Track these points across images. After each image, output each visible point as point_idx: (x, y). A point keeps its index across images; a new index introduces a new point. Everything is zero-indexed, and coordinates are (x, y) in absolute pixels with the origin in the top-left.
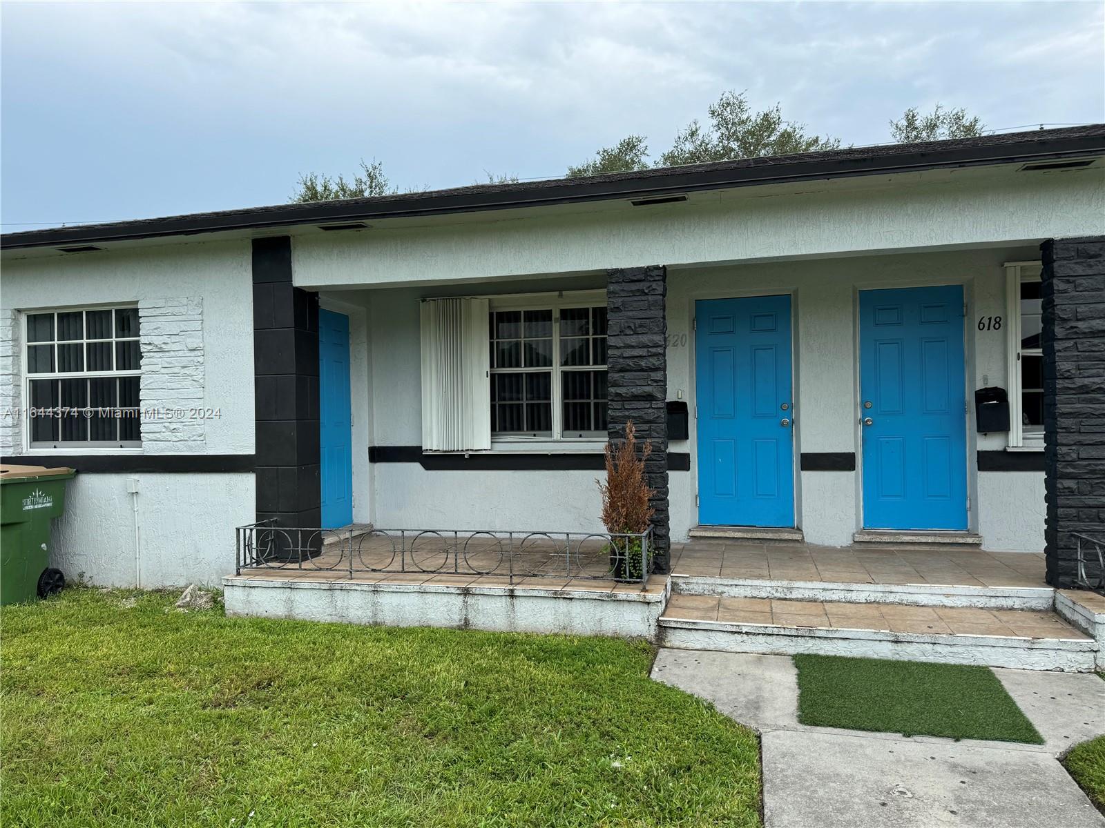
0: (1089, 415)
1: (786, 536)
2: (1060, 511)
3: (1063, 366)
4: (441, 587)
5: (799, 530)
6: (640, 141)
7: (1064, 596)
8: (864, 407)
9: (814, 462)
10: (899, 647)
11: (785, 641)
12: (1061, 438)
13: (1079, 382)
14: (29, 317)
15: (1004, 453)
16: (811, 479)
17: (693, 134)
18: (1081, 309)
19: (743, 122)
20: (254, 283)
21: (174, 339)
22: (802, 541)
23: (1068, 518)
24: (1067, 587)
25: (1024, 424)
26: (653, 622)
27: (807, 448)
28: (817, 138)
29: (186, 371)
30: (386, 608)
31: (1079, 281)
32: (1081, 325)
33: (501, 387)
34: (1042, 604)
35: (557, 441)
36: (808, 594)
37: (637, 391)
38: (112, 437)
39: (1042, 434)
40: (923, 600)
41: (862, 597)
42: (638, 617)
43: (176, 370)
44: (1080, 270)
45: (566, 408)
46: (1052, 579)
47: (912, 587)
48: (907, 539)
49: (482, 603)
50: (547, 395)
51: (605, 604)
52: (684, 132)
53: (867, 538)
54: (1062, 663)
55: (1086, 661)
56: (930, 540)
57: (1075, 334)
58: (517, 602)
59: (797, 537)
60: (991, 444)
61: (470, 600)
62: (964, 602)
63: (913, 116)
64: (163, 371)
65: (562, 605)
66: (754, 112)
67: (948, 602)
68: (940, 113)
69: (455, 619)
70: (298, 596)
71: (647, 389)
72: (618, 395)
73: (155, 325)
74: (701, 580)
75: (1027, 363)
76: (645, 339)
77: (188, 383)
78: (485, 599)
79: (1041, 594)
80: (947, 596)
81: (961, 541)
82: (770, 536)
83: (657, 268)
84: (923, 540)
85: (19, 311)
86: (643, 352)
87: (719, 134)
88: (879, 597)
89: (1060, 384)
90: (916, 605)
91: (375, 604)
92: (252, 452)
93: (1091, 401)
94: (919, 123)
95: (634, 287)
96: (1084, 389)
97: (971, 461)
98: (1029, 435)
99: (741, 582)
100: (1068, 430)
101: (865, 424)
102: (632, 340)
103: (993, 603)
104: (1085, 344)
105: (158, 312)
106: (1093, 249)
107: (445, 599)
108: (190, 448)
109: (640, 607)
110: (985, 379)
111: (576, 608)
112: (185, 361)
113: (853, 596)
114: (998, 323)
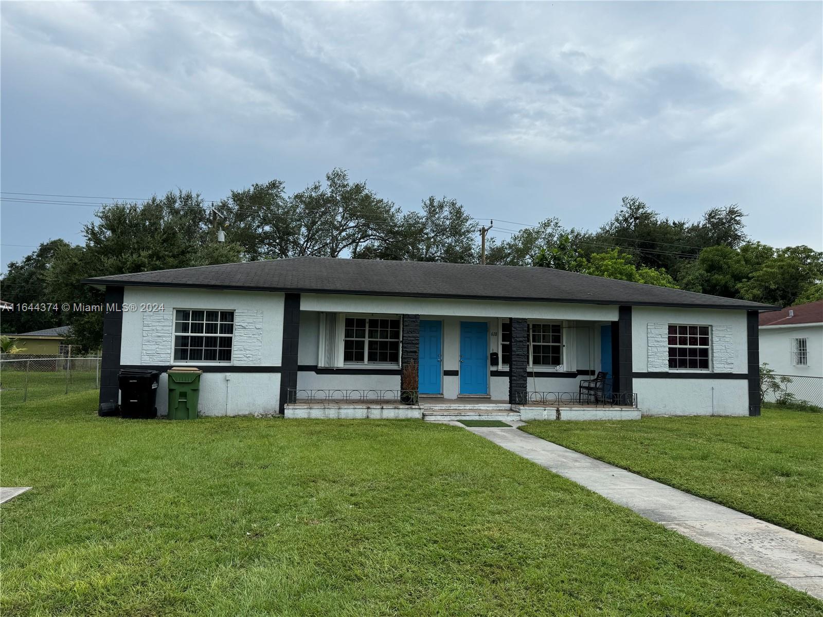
0: (519, 361)
1: (439, 396)
2: (513, 385)
3: (514, 349)
4: (361, 407)
5: (442, 394)
6: (281, 184)
7: (513, 406)
8: (461, 357)
9: (448, 373)
10: (480, 417)
11: (454, 417)
12: (513, 367)
13: (517, 353)
14: (177, 311)
15: (497, 371)
16: (446, 378)
17: (316, 188)
18: (518, 335)
19: (344, 186)
20: (285, 307)
21: (250, 324)
22: (443, 398)
23: (514, 386)
24: (514, 404)
25: (502, 363)
26: (421, 414)
27: (445, 369)
28: (382, 199)
29: (254, 336)
30: (342, 414)
31: (517, 328)
32: (517, 339)
33: (348, 345)
34: (508, 408)
35: (366, 365)
36: (455, 408)
37: (411, 350)
38: (214, 359)
39: (508, 366)
40: (482, 408)
41: (468, 408)
42: (417, 413)
43: (251, 335)
44: (518, 326)
45: (369, 353)
46: (510, 403)
47: (480, 405)
48: (472, 396)
49: (373, 411)
50: (363, 348)
51: (409, 410)
52: (311, 186)
53: (461, 396)
54: (514, 419)
55: (518, 418)
56: (478, 397)
57: (516, 341)
58: (383, 410)
59: (442, 396)
60: (494, 369)
61: (369, 410)
62: (491, 409)
63: (433, 200)
64: (245, 336)
65: (397, 411)
66: (351, 182)
67: (488, 409)
68: (445, 200)
69: (365, 416)
70: (312, 411)
71: (415, 350)
72: (406, 351)
73: (242, 319)
74: (427, 405)
75: (504, 346)
76: (414, 335)
77: (255, 340)
78: (374, 410)
79: (508, 406)
80: (488, 407)
81: (486, 397)
82: (434, 396)
83: (418, 315)
84: (476, 397)
85: (174, 308)
86: (414, 339)
87: (331, 190)
88: (472, 408)
89: (513, 353)
90: (480, 410)
91: (338, 413)
92: (280, 365)
93: (520, 358)
94: (435, 204)
95: (411, 320)
96: (518, 355)
97: (489, 374)
98: (503, 366)
99: (437, 405)
100: (514, 365)
101: (461, 362)
102: (411, 335)
103: (498, 408)
104: (518, 344)
105: (243, 314)
106: (520, 321)
107: (362, 410)
108: (255, 363)
109: (418, 410)
110: (493, 350)
111: (400, 411)
112: (254, 333)
113: (466, 408)
114: (496, 334)
